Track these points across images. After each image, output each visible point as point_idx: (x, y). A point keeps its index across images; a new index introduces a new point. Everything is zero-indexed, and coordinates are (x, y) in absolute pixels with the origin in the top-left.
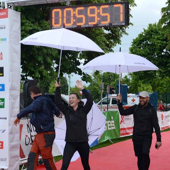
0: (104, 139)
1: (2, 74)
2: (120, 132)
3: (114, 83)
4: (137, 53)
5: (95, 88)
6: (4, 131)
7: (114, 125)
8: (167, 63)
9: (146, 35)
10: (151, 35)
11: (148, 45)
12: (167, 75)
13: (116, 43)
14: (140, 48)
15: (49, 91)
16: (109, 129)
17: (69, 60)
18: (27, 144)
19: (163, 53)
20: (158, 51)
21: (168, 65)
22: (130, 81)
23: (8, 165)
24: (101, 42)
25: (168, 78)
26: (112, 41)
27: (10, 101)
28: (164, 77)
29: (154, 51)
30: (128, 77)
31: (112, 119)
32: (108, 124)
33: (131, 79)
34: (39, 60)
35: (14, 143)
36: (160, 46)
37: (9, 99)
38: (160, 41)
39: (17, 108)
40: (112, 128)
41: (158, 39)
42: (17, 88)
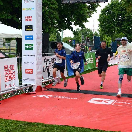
0: (87, 69)
1: (32, 30)
2: (96, 65)
3: (89, 36)
4: (104, 18)
5: (77, 39)
6: (33, 63)
7: (92, 60)
8: (122, 24)
9: (110, 7)
10: (112, 7)
11: (111, 13)
12: (121, 32)
13: (94, 12)
14: (106, 15)
15: (49, 40)
16: (90, 63)
17: (66, 22)
18: (44, 71)
19: (119, 18)
20: (117, 17)
21: (122, 25)
22: (98, 35)
23: (36, 83)
24: (85, 11)
25: (121, 33)
26: (91, 10)
27: (37, 45)
28: (119, 32)
29: (114, 17)
30: (97, 32)
31: (92, 57)
32: (89, 60)
33: (99, 33)
34: (48, 22)
35: (39, 70)
36: (118, 14)
37: (36, 45)
38: (118, 11)
39: (40, 50)
40: (92, 62)
41: (117, 10)
42: (40, 38)
